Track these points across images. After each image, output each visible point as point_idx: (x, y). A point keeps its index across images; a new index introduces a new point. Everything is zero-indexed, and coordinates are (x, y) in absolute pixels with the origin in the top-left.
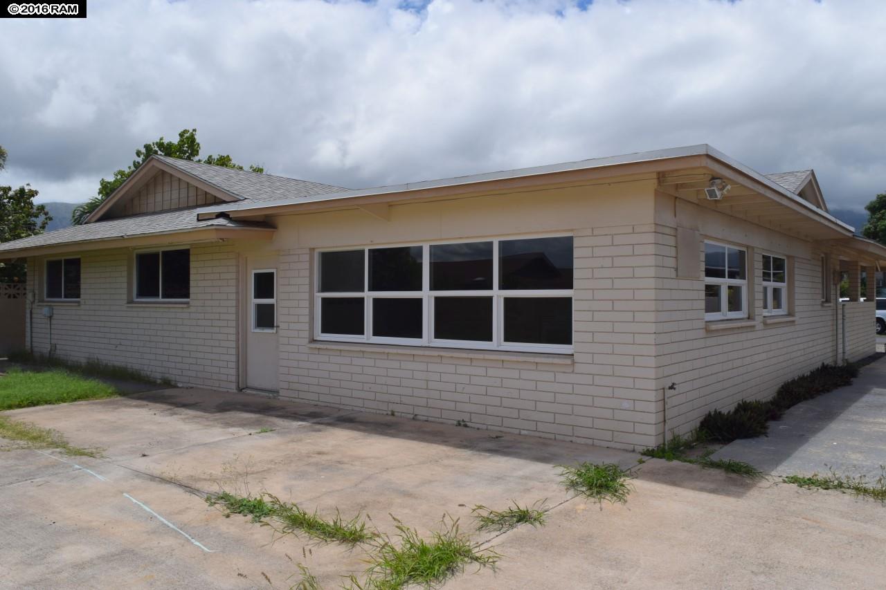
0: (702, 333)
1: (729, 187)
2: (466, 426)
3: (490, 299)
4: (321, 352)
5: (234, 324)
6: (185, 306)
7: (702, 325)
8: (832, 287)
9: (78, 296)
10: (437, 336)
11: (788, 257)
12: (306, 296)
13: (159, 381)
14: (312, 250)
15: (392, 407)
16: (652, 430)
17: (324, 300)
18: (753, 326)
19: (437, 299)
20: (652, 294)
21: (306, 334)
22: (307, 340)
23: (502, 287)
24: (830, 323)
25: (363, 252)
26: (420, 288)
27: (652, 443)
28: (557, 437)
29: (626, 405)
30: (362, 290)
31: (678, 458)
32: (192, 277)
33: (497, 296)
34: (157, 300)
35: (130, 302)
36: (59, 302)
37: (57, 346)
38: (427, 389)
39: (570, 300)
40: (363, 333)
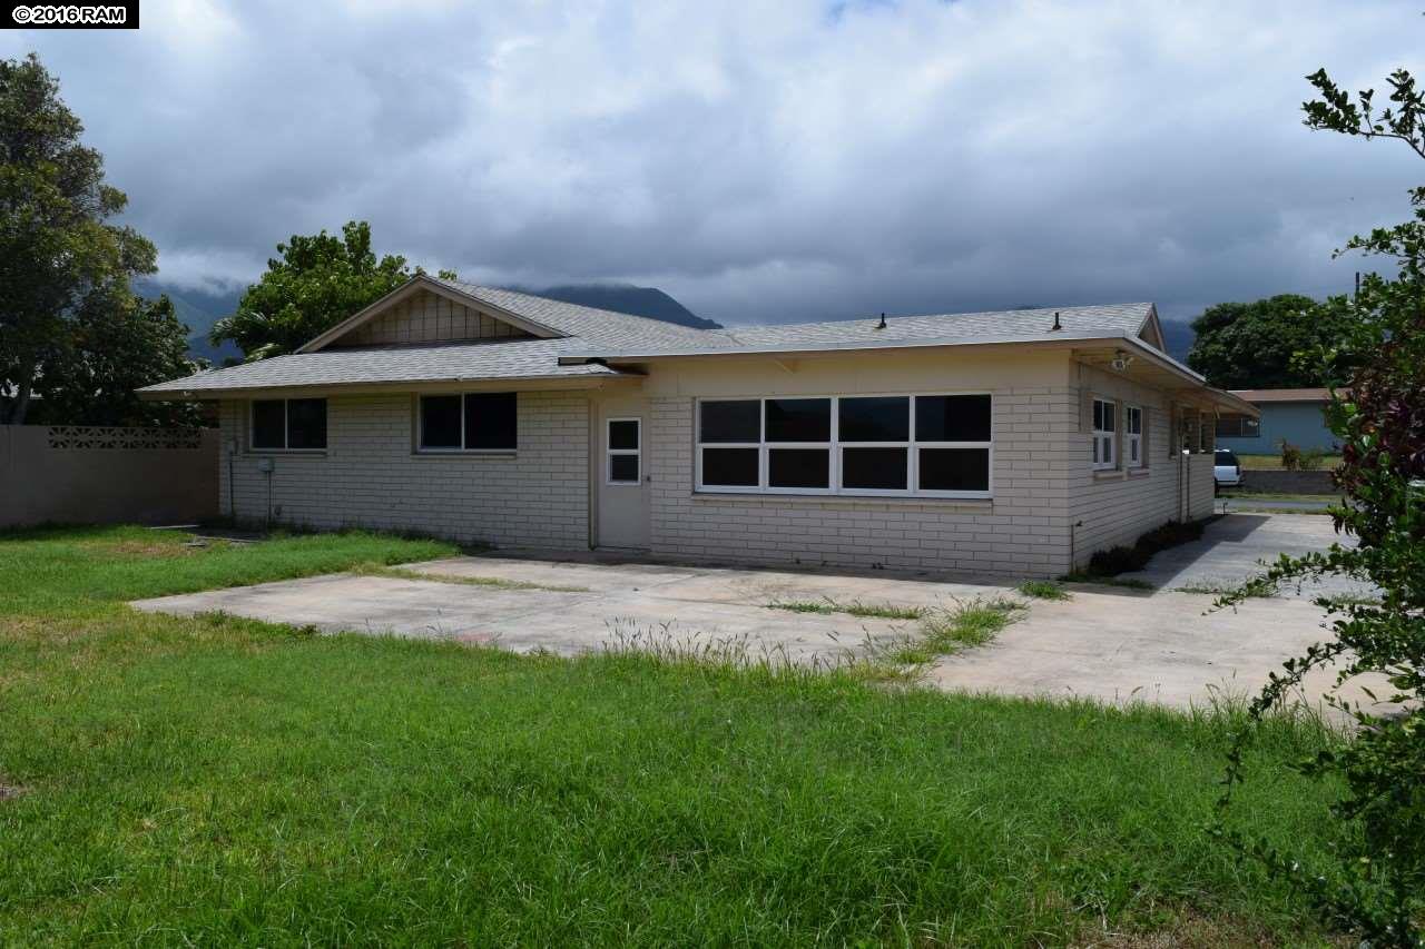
0: (1091, 481)
1: (1132, 359)
2: (881, 568)
3: (904, 451)
4: (708, 504)
5: (585, 477)
6: (511, 457)
7: (1091, 473)
8: (1178, 438)
9: (324, 446)
10: (846, 485)
11: (1143, 407)
12: (689, 446)
13: (469, 544)
14: (694, 398)
15: (796, 555)
16: (1066, 560)
17: (705, 451)
18: (1121, 477)
19: (846, 450)
20: (1066, 446)
21: (689, 486)
22: (690, 493)
23: (918, 439)
24: (1175, 477)
25: (759, 402)
26: (827, 439)
27: (1065, 570)
28: (977, 572)
29: (1042, 540)
30: (758, 440)
31: (1088, 581)
32: (520, 425)
33: (913, 447)
34: (458, 450)
35: (415, 453)
36: (283, 453)
37: (283, 509)
38: (839, 535)
39: (986, 452)
40: (756, 484)
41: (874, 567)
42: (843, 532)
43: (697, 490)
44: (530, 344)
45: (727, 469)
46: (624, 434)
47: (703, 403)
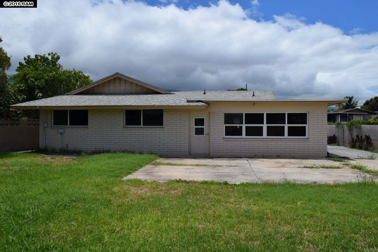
5: (188, 134)
6: (161, 128)
9: (87, 125)
12: (222, 125)
14: (222, 112)
21: (222, 136)
22: (221, 138)
23: (288, 124)
25: (243, 114)
27: (326, 155)
28: (305, 156)
30: (242, 124)
32: (164, 119)
33: (286, 126)
34: (140, 126)
35: (124, 127)
36: (68, 127)
37: (69, 145)
38: (267, 148)
39: (305, 127)
40: (242, 135)
41: (277, 156)
42: (268, 147)
43: (224, 137)
45: (232, 131)
46: (200, 122)
47: (225, 114)
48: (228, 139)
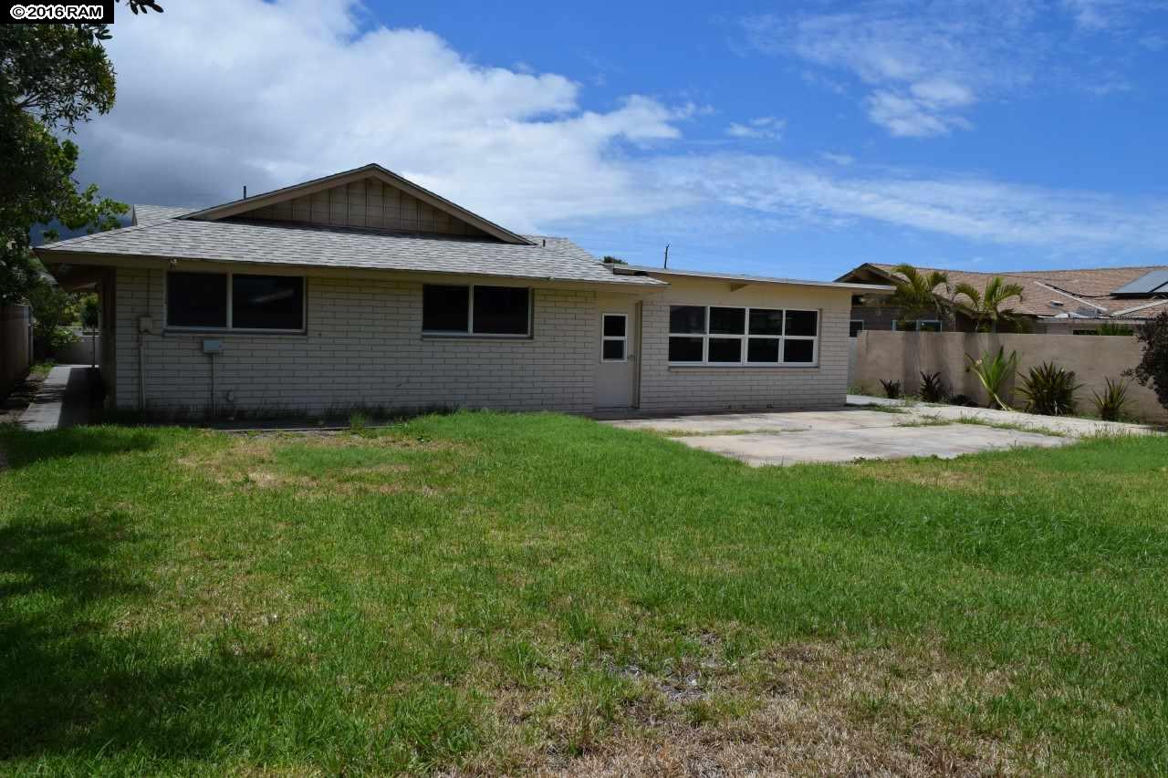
2: (772, 408)
3: (778, 340)
4: (679, 374)
5: (592, 356)
6: (527, 341)
10: (750, 360)
14: (666, 304)
17: (671, 338)
19: (750, 340)
21: (666, 362)
22: (667, 367)
23: (785, 334)
25: (705, 308)
30: (703, 332)
32: (536, 315)
33: (782, 339)
34: (466, 334)
38: (751, 390)
39: (811, 342)
40: (701, 360)
41: (768, 407)
43: (665, 365)
44: (493, 247)
45: (683, 350)
46: (615, 325)
47: (671, 307)
48: (680, 370)
